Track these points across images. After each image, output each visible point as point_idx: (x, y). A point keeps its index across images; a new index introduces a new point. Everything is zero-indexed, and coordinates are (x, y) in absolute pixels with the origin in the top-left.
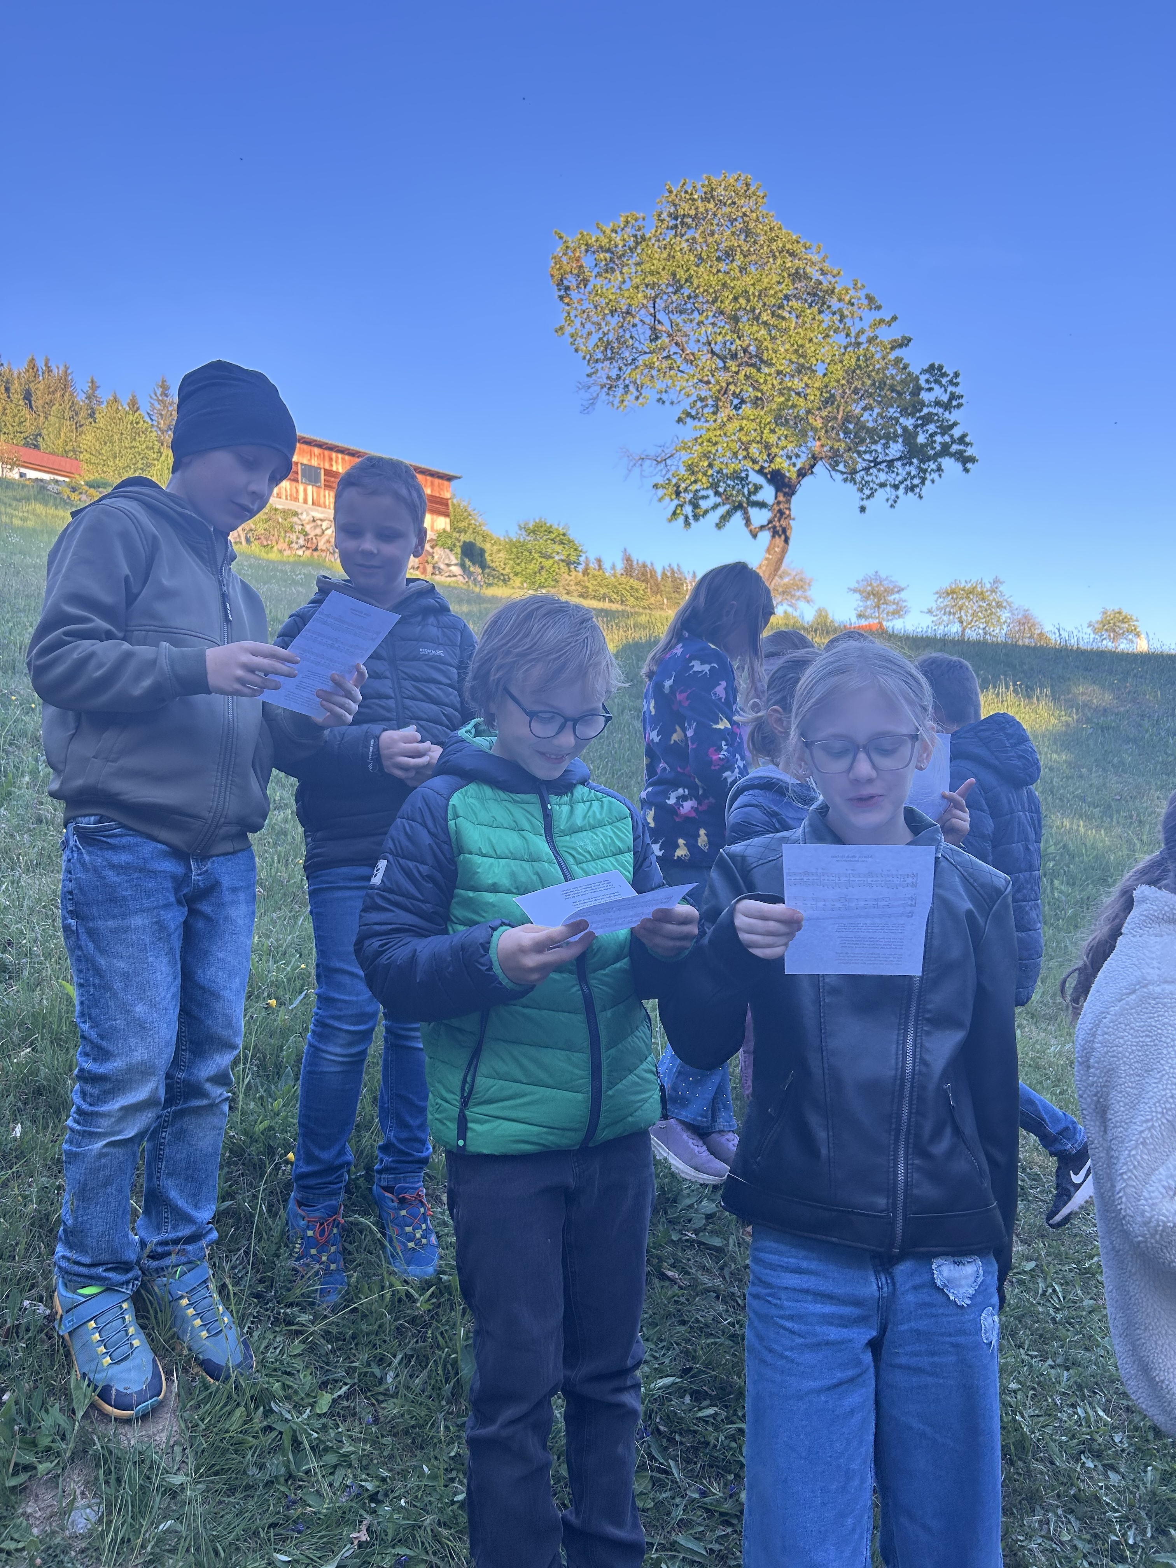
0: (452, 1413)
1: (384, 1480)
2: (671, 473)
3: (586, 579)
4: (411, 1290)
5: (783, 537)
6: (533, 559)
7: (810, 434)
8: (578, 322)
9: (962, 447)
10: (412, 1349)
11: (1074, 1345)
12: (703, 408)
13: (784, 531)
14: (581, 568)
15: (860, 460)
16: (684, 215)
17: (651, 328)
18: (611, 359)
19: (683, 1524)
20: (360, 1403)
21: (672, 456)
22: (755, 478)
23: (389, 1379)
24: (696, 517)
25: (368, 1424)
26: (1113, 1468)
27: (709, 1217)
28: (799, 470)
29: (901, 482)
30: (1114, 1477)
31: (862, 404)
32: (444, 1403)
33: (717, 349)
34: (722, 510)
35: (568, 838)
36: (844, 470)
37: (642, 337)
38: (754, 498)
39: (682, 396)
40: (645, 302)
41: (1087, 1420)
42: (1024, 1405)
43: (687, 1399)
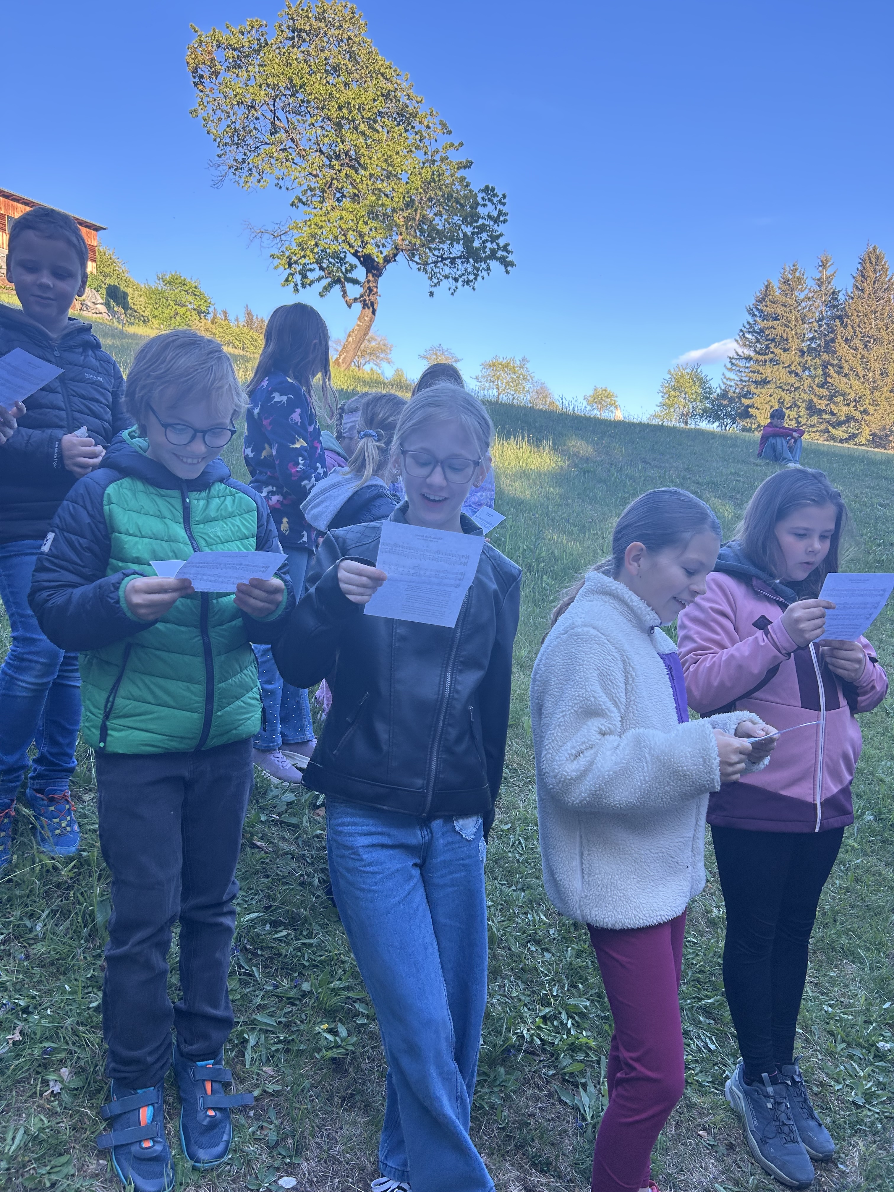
0: (89, 948)
1: (34, 998)
2: (285, 247)
3: (214, 326)
4: (58, 864)
5: (371, 309)
6: (169, 305)
7: (394, 228)
8: (209, 108)
9: (505, 254)
10: (57, 906)
11: (530, 875)
12: (312, 196)
13: (372, 304)
14: (210, 317)
15: (431, 255)
16: (301, 29)
17: (271, 123)
18: (237, 144)
19: (260, 1008)
20: (14, 946)
21: (286, 233)
22: (351, 260)
23: (38, 928)
24: (304, 286)
25: (20, 960)
26: (547, 950)
27: (289, 804)
28: (385, 257)
29: (460, 276)
30: (547, 955)
31: (435, 210)
32: (82, 942)
33: (324, 149)
34: (325, 282)
35: (202, 526)
36: (419, 261)
37: (263, 129)
38: (349, 275)
39: (295, 185)
40: (267, 99)
41: (534, 921)
42: (495, 915)
43: (268, 927)
